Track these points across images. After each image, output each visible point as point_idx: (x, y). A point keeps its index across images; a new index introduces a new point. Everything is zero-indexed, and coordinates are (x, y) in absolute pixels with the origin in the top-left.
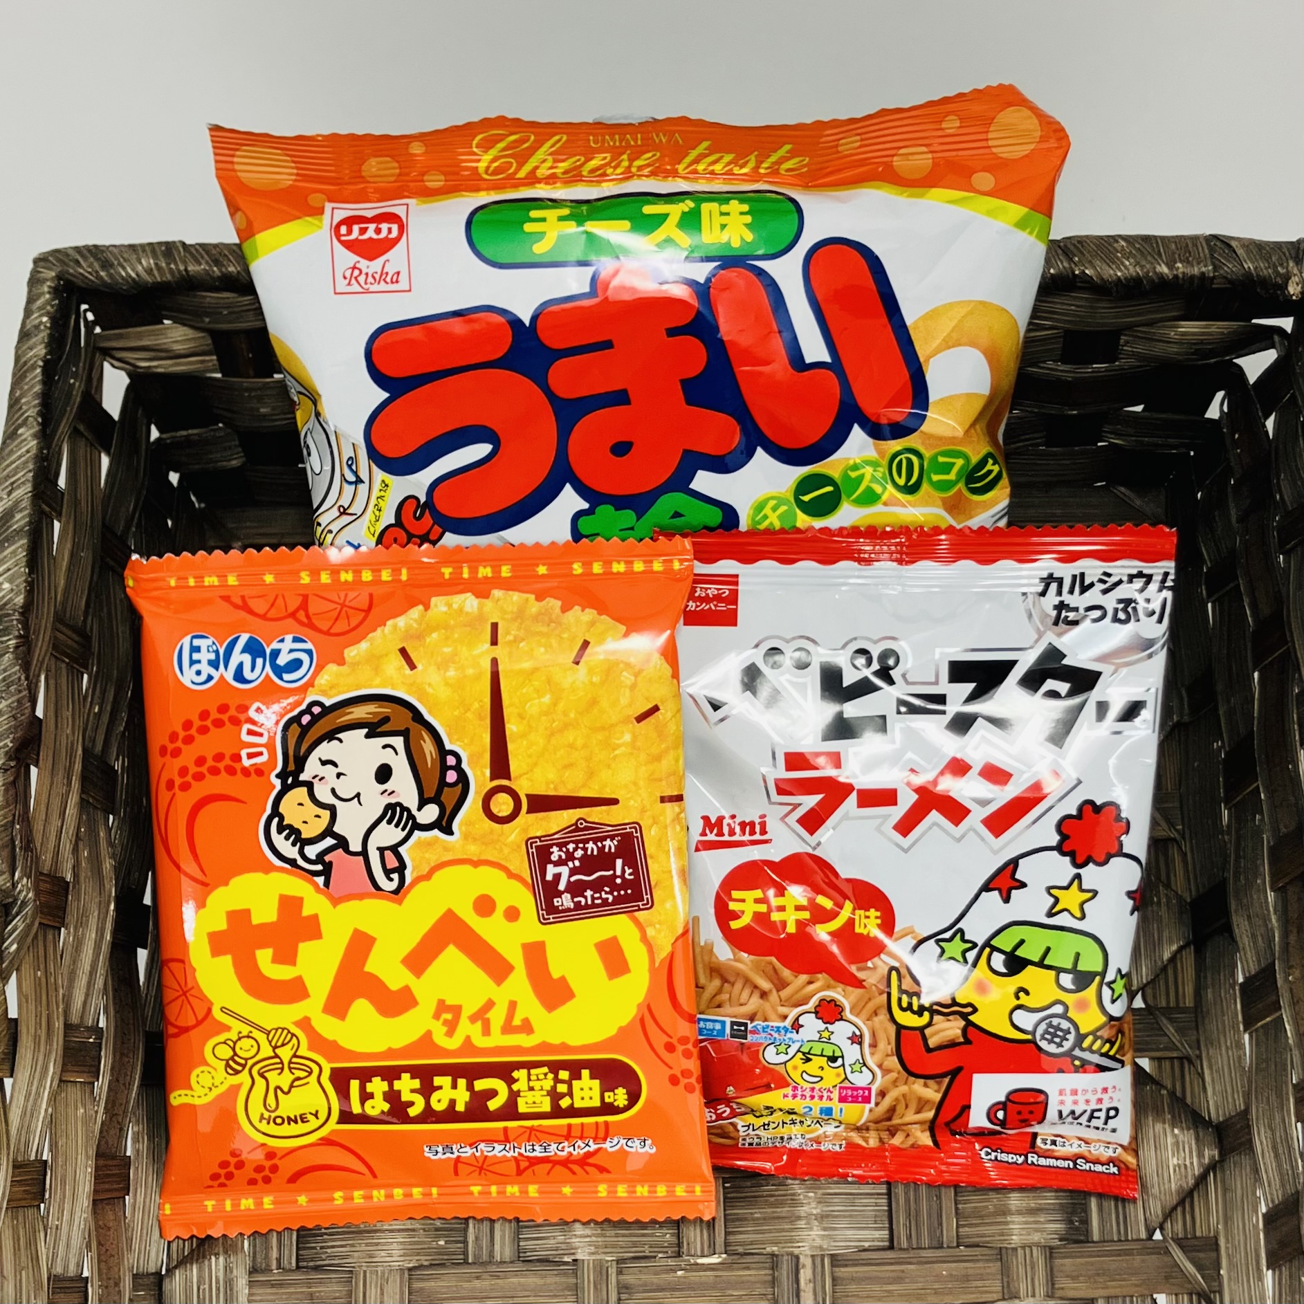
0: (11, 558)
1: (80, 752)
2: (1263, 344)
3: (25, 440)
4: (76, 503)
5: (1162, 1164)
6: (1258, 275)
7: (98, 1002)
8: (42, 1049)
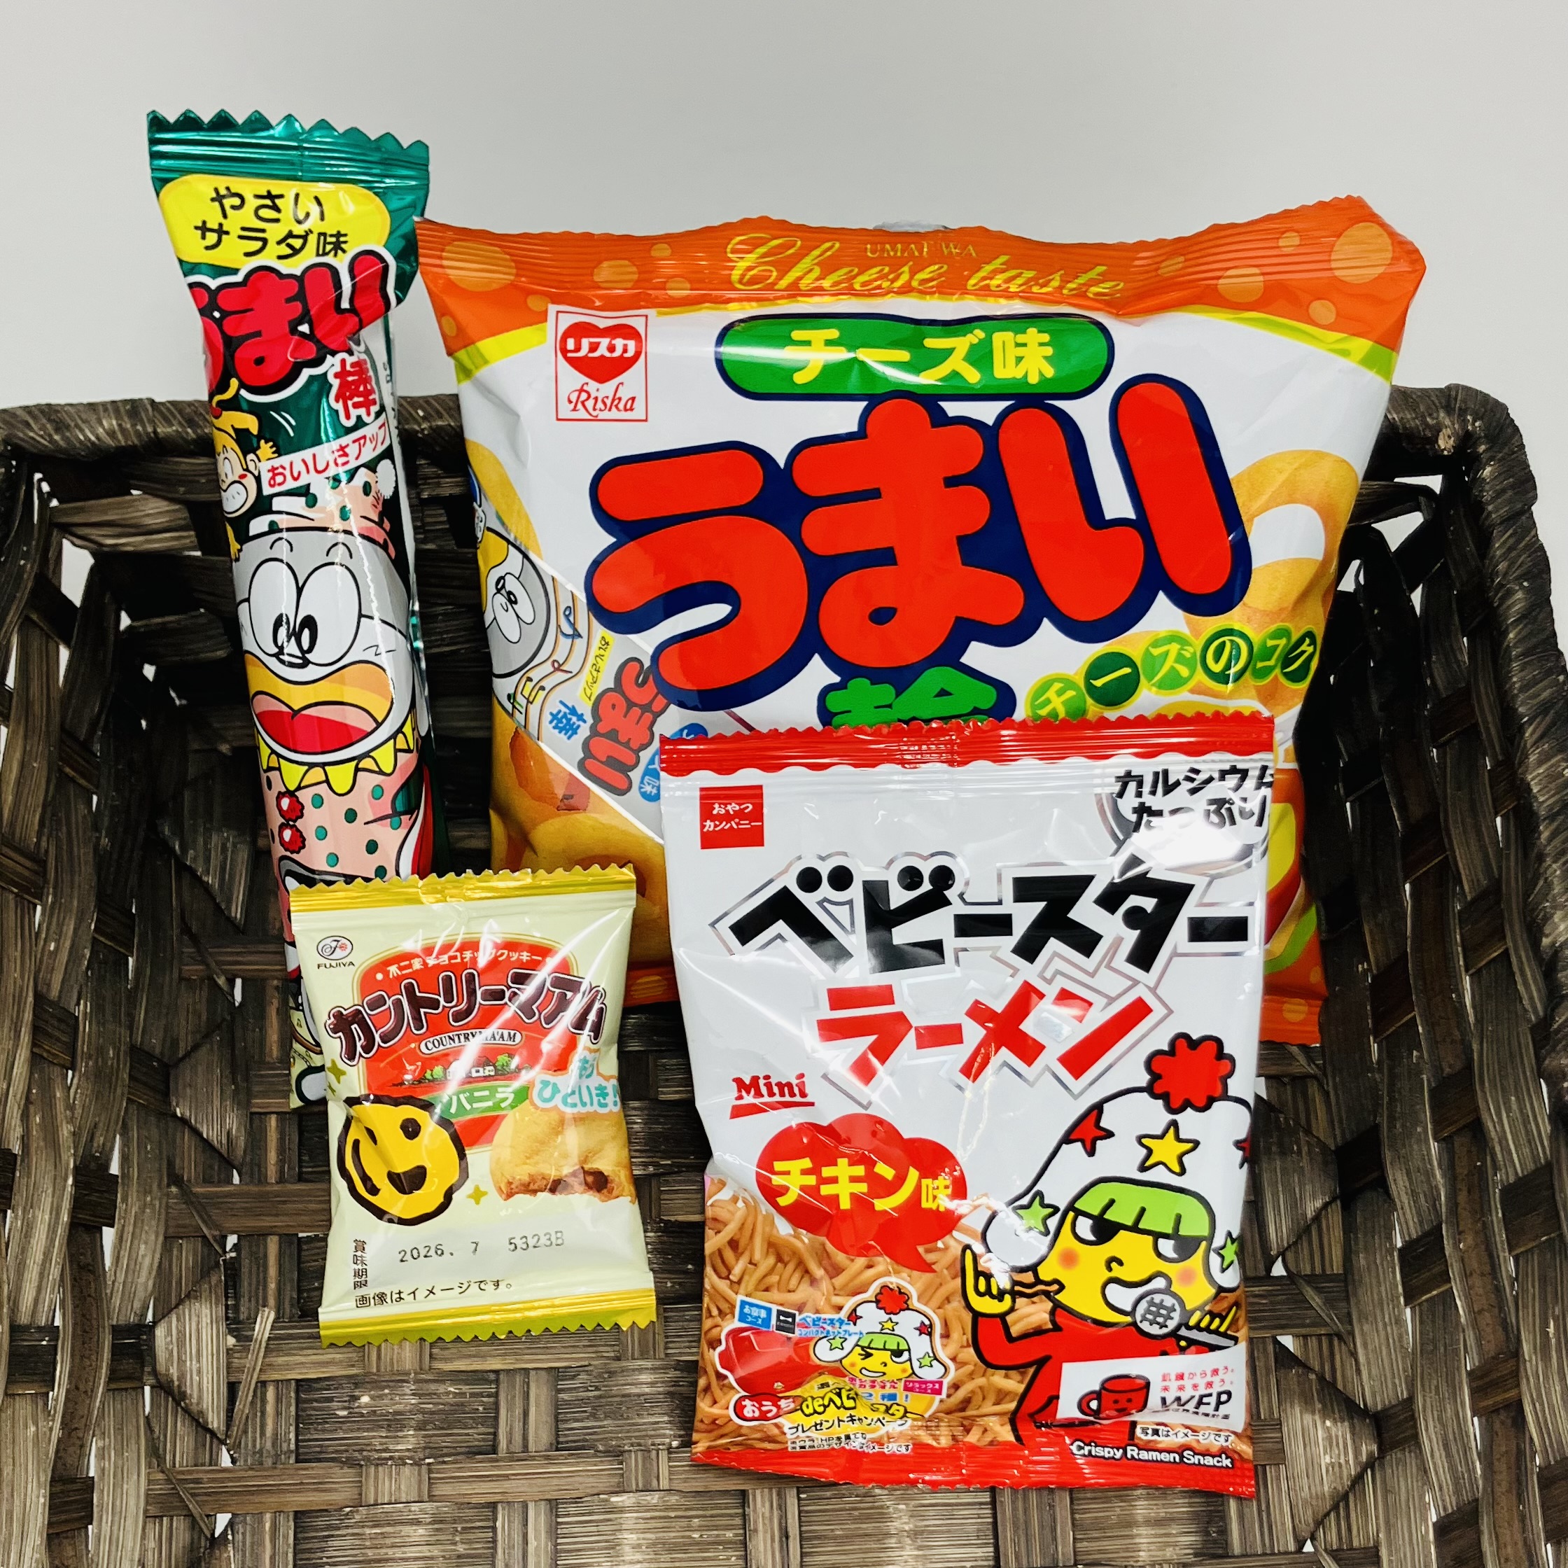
1: (30, 999)
2: (1407, 507)
4: (27, 705)
5: (1312, 1463)
6: (1404, 429)
7: (52, 1296)
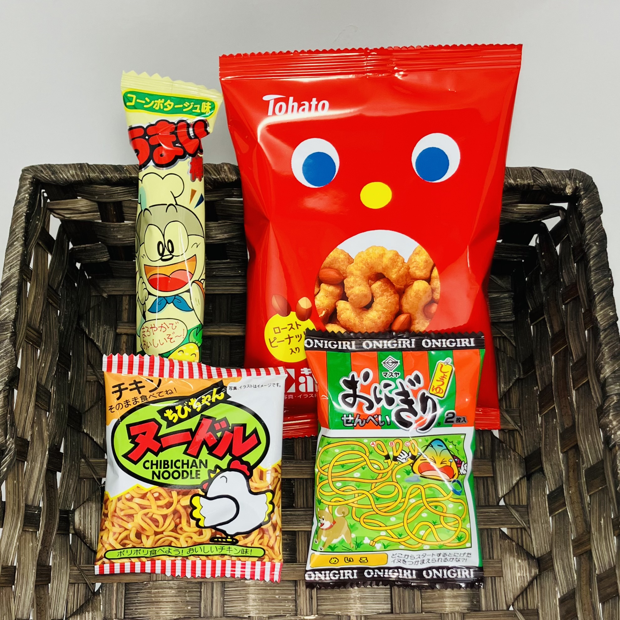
0: (10, 298)
1: (35, 384)
2: (555, 214)
3: (17, 247)
4: (37, 275)
5: (513, 576)
6: (553, 185)
7: (40, 496)
8: (15, 515)
